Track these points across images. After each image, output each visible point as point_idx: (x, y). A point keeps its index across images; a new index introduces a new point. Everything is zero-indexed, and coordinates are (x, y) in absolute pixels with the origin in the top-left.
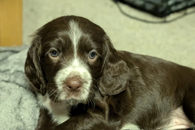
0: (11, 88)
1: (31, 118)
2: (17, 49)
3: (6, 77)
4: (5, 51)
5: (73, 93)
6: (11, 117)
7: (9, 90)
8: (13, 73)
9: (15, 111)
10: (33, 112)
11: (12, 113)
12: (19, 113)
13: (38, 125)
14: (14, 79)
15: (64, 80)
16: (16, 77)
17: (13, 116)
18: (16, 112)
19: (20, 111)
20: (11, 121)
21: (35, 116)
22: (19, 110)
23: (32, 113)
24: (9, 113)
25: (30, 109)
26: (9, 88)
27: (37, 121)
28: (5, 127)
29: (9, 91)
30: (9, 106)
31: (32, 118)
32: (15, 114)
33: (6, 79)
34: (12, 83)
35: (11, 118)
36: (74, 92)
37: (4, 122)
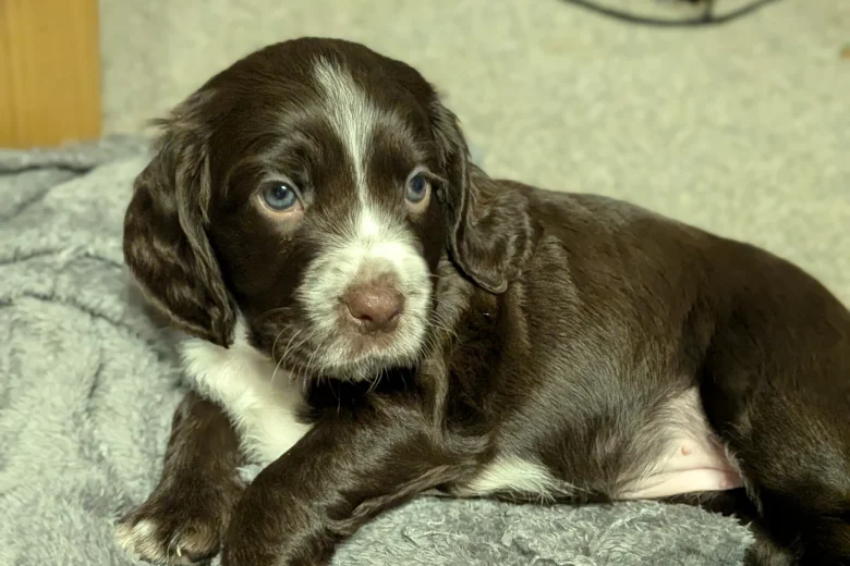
0: (61, 328)
1: (136, 449)
2: (83, 159)
3: (41, 281)
4: (34, 167)
5: (374, 336)
6: (61, 447)
7: (52, 333)
8: (68, 265)
9: (78, 424)
10: (143, 427)
11: (63, 433)
12: (91, 434)
13: (165, 477)
14: (72, 291)
15: (340, 292)
16: (79, 282)
17: (71, 443)
18: (79, 429)
19: (95, 425)
20: (63, 464)
21: (152, 443)
22: (92, 421)
23: (141, 432)
24: (55, 432)
25: (136, 416)
26: (53, 327)
27: (159, 461)
28: (39, 488)
29: (55, 339)
30: (53, 406)
31: (142, 451)
32: (75, 437)
33: (43, 289)
34: (63, 304)
35: (61, 453)
36: (379, 332)
37: (37, 467)
